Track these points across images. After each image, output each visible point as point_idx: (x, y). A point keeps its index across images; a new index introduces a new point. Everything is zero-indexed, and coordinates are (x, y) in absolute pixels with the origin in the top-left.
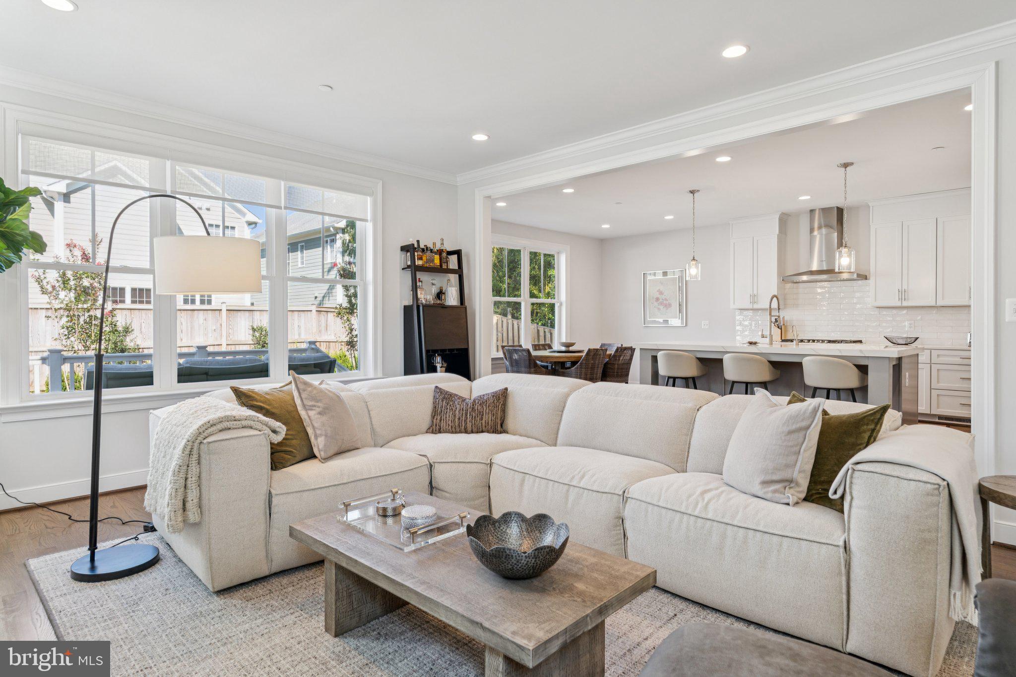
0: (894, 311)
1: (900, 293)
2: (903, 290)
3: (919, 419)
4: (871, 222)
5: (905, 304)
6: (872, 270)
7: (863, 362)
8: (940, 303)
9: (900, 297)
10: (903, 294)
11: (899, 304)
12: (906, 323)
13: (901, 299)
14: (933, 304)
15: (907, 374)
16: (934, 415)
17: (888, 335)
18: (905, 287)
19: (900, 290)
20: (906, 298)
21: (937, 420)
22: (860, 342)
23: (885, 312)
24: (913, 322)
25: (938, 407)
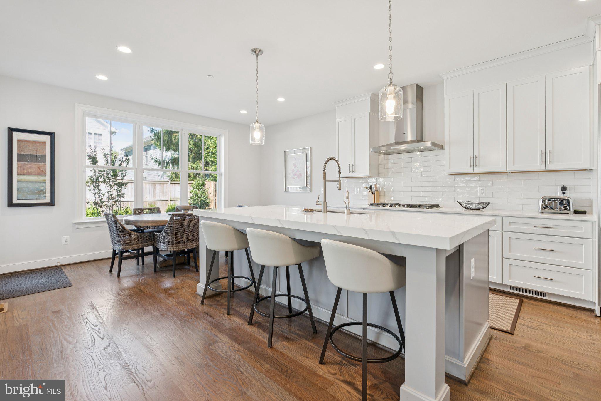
0: (468, 178)
1: (472, 159)
2: (475, 157)
3: (490, 287)
4: (445, 94)
5: (476, 170)
6: (446, 138)
7: (399, 253)
8: (510, 169)
9: (472, 164)
10: (474, 160)
11: (470, 170)
12: (479, 189)
13: (472, 166)
14: (504, 170)
15: (473, 260)
16: (506, 286)
17: (460, 200)
18: (476, 153)
19: (472, 157)
20: (477, 164)
21: (509, 290)
22: (437, 206)
23: (459, 178)
24: (484, 188)
25: (510, 278)
